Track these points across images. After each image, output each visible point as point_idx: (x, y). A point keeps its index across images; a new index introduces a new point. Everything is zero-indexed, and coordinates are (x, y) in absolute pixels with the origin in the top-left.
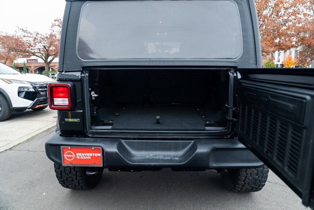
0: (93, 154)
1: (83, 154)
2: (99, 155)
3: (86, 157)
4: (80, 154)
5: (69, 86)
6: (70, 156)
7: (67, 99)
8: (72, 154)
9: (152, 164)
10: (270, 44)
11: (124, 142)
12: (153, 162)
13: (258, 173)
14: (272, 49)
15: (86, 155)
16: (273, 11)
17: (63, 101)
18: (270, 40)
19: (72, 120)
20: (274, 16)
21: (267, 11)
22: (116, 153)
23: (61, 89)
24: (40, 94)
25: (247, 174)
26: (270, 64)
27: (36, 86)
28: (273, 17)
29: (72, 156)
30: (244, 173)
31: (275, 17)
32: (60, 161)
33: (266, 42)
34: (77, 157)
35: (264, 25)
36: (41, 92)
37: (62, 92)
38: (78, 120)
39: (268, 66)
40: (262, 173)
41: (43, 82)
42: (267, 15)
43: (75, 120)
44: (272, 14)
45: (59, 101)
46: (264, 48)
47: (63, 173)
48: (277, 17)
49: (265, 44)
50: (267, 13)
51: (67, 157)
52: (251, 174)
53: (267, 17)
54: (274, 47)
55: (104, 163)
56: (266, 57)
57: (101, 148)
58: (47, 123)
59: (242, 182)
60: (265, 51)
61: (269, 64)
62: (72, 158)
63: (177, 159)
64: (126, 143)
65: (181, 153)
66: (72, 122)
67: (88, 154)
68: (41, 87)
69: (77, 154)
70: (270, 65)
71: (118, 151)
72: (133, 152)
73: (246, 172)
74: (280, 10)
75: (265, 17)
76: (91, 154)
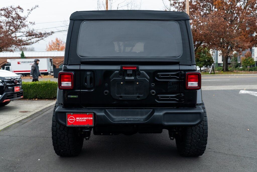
0: (88, 118)
1: (81, 118)
2: (92, 118)
3: (82, 120)
4: (79, 118)
5: (72, 74)
6: (72, 119)
7: (70, 83)
8: (73, 118)
9: (127, 122)
10: (245, 39)
11: (108, 110)
12: (127, 121)
13: (200, 137)
14: (248, 44)
15: (82, 119)
16: (247, 3)
17: (68, 84)
18: (246, 34)
19: (73, 97)
20: (249, 8)
21: (242, 3)
22: (104, 116)
23: (66, 76)
24: (8, 89)
25: (192, 138)
26: (249, 60)
27: (5, 80)
28: (248, 10)
29: (73, 119)
30: (190, 137)
31: (250, 10)
32: (65, 124)
33: (241, 37)
34: (77, 120)
35: (238, 17)
36: (9, 87)
37: (67, 78)
38: (77, 96)
39: (246, 63)
40: (203, 137)
41: (10, 77)
42: (241, 6)
43: (75, 97)
44: (247, 6)
45: (64, 84)
46: (238, 43)
47: (58, 139)
48: (252, 9)
49: (240, 38)
50: (241, 5)
51: (70, 120)
52: (195, 137)
53: (242, 9)
54: (249, 43)
55: (94, 124)
56: (241, 53)
57: (93, 113)
58: (16, 117)
59: (189, 145)
60: (239, 46)
61: (247, 61)
62: (73, 121)
63: (142, 120)
64: (109, 111)
65: (144, 117)
66: (73, 98)
67: (84, 118)
68: (8, 82)
69: (77, 118)
70: (249, 62)
71: (105, 115)
72: (114, 117)
73: (191, 136)
74: (255, 2)
75: (239, 9)
76: (86, 118)
